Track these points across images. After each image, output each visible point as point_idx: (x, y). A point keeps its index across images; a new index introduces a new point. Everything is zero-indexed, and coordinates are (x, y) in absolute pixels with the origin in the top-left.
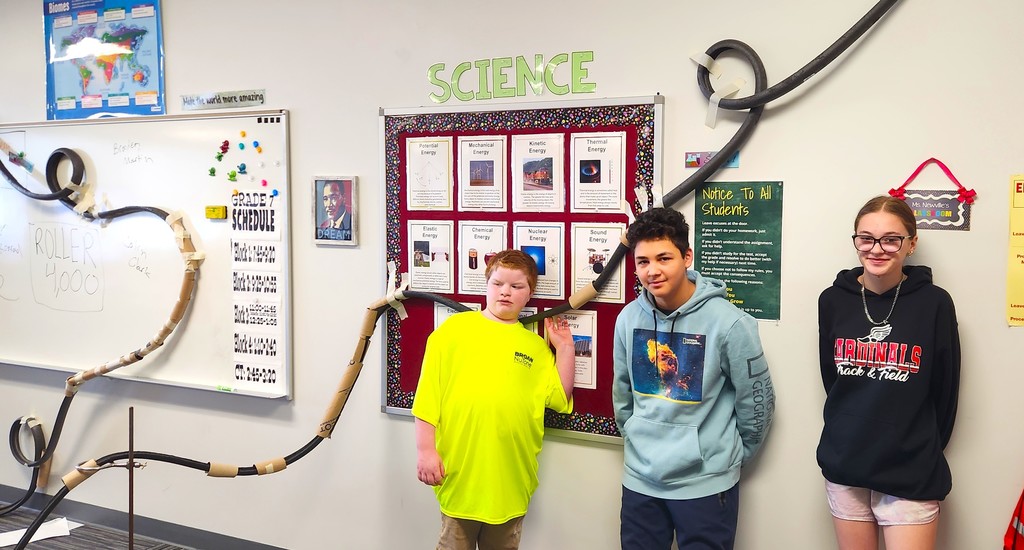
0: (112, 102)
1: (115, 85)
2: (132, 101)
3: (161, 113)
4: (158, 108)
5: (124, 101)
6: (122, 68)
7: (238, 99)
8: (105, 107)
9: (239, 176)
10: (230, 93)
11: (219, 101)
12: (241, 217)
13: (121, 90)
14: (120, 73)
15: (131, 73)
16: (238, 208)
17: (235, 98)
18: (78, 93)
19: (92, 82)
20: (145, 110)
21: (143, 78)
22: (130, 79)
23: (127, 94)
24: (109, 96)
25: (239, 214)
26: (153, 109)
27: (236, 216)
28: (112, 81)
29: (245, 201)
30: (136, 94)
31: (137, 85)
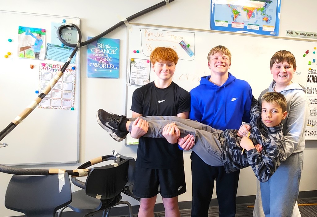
0: (249, 27)
1: (252, 20)
2: (261, 28)
3: (276, 35)
4: (274, 34)
5: (257, 28)
6: (257, 14)
7: (313, 35)
8: (245, 28)
9: (312, 63)
10: (311, 33)
11: (305, 35)
12: (311, 78)
13: (255, 23)
14: (256, 16)
15: (262, 17)
16: (310, 75)
17: (312, 35)
18: (230, 21)
19: (239, 17)
20: (268, 33)
21: (267, 20)
22: (261, 19)
23: (259, 25)
24: (248, 24)
25: (311, 76)
26: (271, 33)
27: (309, 77)
28: (251, 19)
29: (314, 72)
30: (263, 26)
31: (265, 22)
